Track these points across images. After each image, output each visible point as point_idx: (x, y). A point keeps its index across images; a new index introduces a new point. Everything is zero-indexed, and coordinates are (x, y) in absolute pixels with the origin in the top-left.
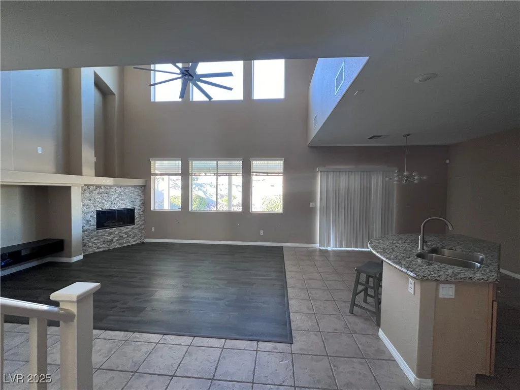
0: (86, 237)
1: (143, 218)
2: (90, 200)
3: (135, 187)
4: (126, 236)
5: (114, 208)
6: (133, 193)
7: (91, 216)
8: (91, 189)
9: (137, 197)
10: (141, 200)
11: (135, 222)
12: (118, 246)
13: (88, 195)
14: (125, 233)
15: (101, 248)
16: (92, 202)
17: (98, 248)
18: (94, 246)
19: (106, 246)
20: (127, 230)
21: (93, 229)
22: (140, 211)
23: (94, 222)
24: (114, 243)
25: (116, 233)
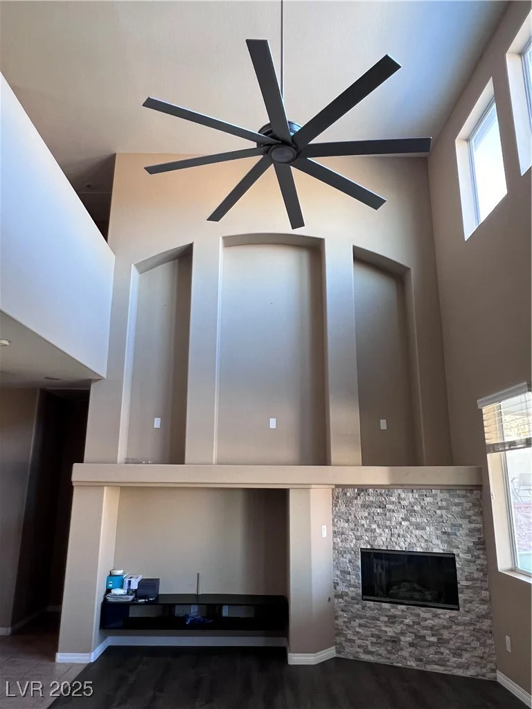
0: (341, 613)
1: (485, 594)
2: (348, 521)
3: (449, 489)
4: (434, 639)
5: (398, 548)
6: (447, 509)
7: (350, 561)
8: (348, 494)
9: (460, 521)
10: (471, 531)
11: (460, 602)
12: (412, 664)
13: (343, 508)
14: (432, 628)
15: (371, 653)
16: (352, 525)
17: (367, 652)
18: (359, 642)
19: (382, 651)
20: (437, 621)
21: (354, 595)
22: (473, 568)
23: (356, 578)
24: (402, 649)
25: (407, 621)
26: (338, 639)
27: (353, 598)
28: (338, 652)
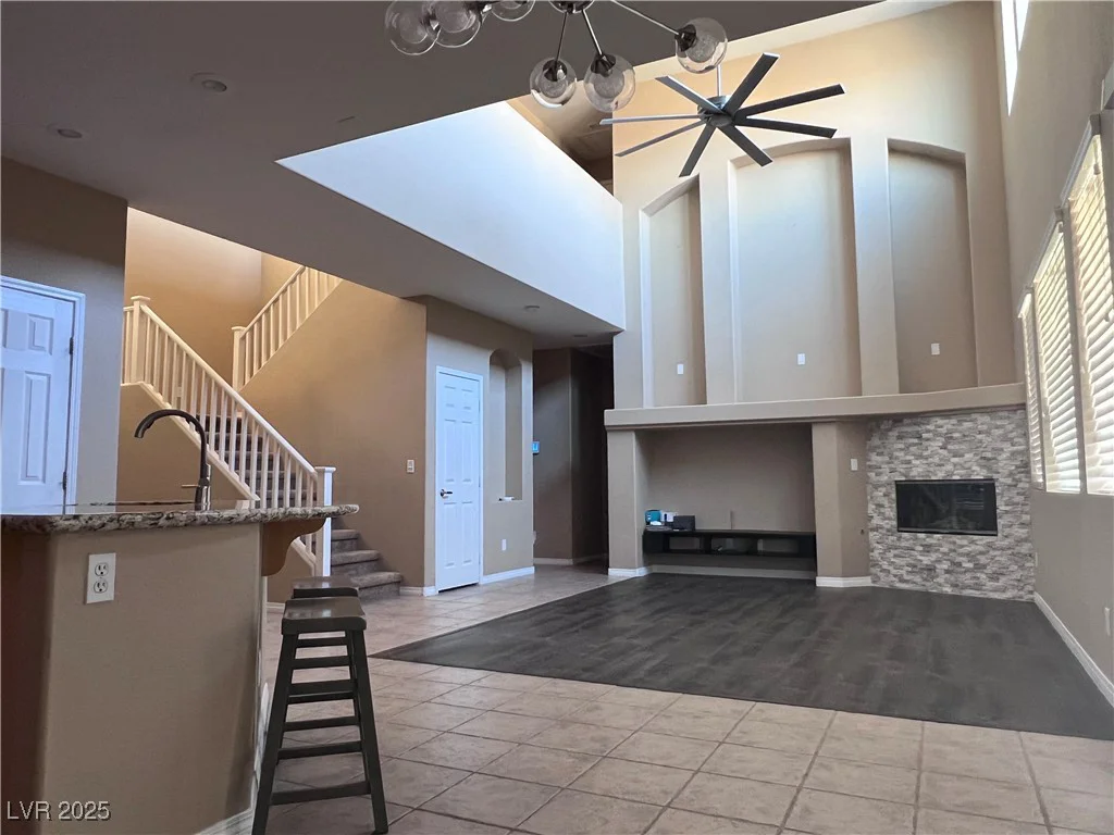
0: (876, 545)
1: (1026, 518)
4: (971, 565)
5: (934, 478)
6: (987, 432)
7: (885, 495)
8: (883, 425)
9: (1001, 445)
10: (1014, 454)
11: (999, 527)
12: (948, 590)
14: (968, 555)
15: (906, 581)
16: (887, 459)
17: (902, 580)
18: (894, 572)
19: (918, 579)
20: (974, 548)
21: (888, 527)
22: (1014, 491)
23: (891, 511)
24: (937, 576)
25: (942, 549)
26: (873, 570)
27: (888, 530)
28: (874, 582)
